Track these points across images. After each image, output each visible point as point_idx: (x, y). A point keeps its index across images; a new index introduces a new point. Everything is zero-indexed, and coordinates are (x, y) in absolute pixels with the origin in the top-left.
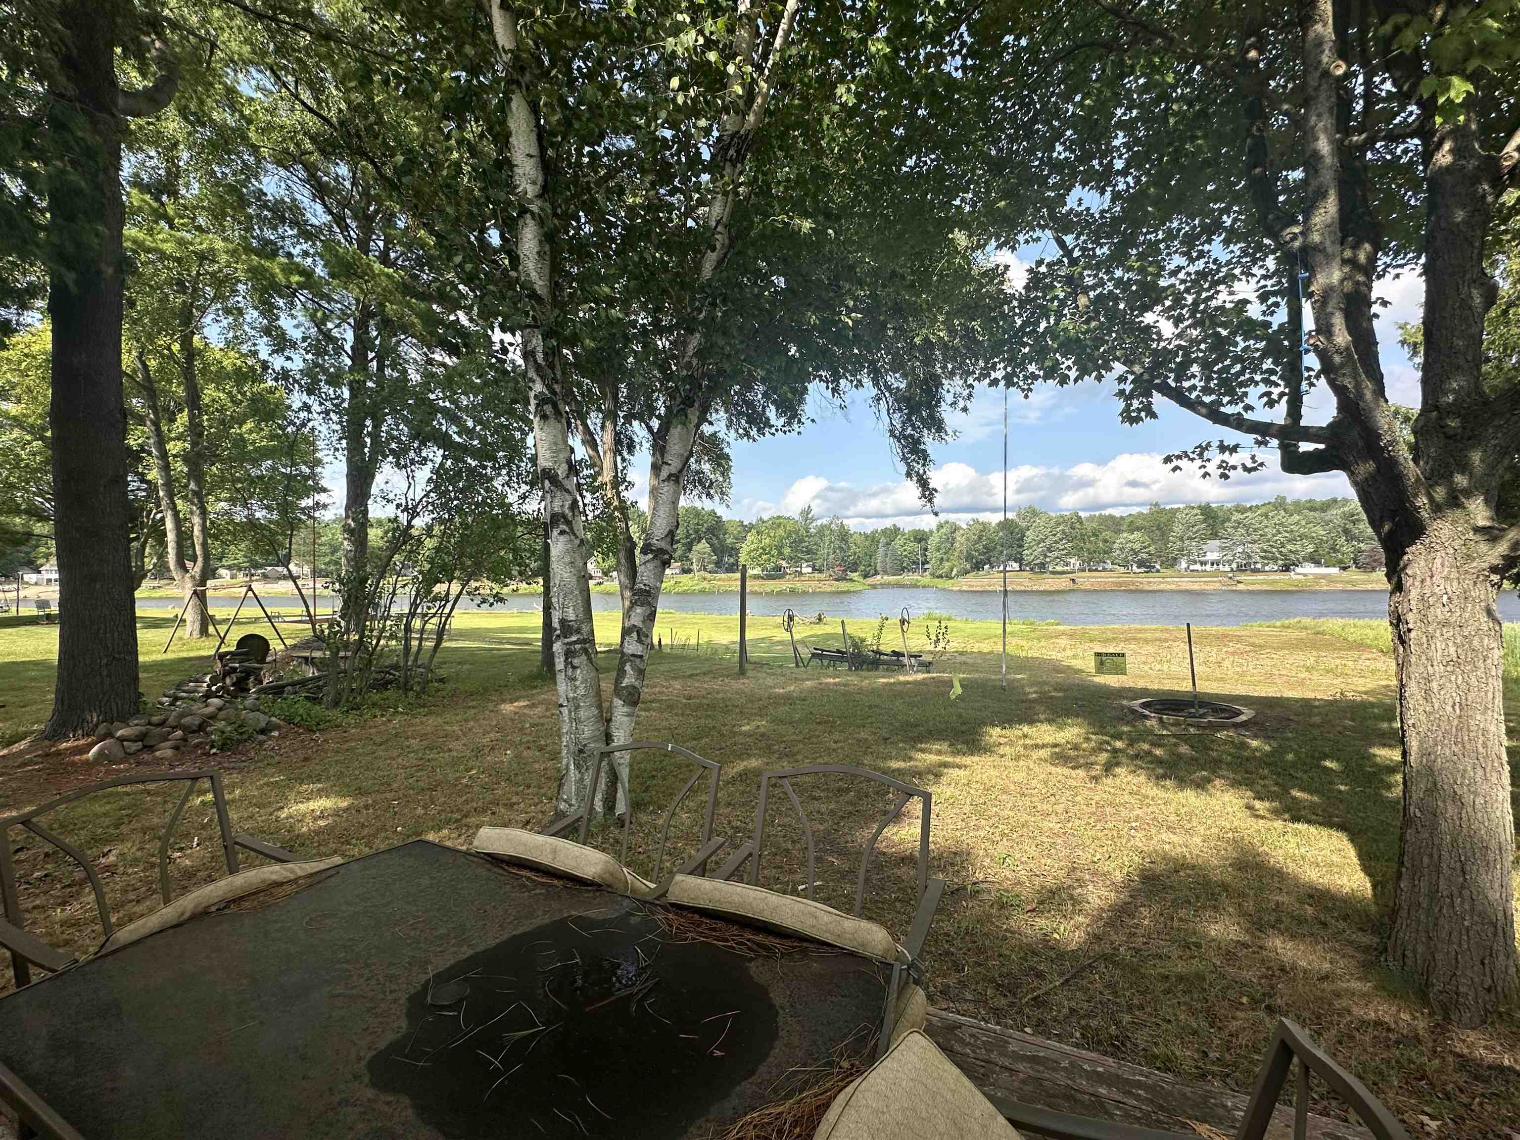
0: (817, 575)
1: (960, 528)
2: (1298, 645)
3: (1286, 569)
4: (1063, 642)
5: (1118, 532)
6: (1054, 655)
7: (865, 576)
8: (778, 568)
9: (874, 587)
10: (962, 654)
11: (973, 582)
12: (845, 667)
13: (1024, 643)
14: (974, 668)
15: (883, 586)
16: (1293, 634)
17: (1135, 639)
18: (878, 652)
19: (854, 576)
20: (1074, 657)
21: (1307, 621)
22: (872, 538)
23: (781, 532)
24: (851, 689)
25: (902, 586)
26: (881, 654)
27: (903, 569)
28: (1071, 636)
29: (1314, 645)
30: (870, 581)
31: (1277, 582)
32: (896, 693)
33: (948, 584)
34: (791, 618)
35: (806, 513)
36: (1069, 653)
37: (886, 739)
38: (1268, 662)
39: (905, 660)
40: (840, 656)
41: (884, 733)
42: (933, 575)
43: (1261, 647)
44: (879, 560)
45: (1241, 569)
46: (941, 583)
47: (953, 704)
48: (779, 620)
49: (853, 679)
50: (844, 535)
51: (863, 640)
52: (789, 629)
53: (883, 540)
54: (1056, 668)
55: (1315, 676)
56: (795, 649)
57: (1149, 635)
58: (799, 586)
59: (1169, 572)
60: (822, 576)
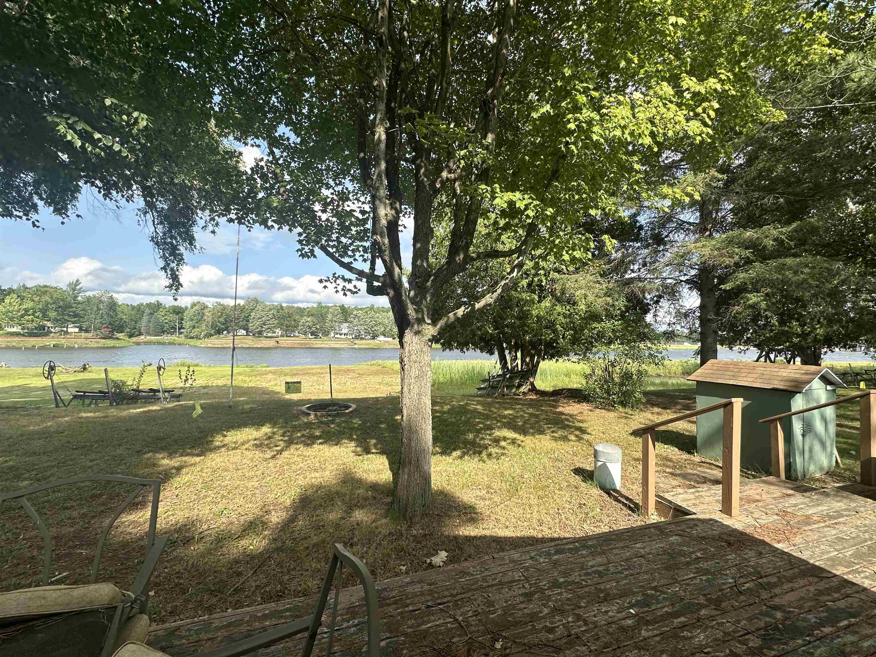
0: (83, 334)
1: (207, 307)
2: (376, 373)
3: (374, 338)
4: (270, 376)
5: (302, 316)
6: (264, 385)
7: (130, 336)
8: (43, 327)
9: (138, 344)
10: (204, 388)
11: (215, 341)
12: (107, 403)
13: (247, 379)
14: (213, 396)
15: (146, 343)
16: (375, 368)
17: (308, 373)
18: (137, 391)
19: (120, 335)
20: (276, 385)
21: (380, 362)
22: (139, 310)
23: (47, 298)
24: (110, 419)
25: (163, 344)
26: (140, 391)
27: (163, 332)
28: (274, 373)
29: (383, 373)
30: (134, 339)
31: (369, 344)
32: (149, 417)
33: (198, 343)
34: (52, 368)
35: (74, 286)
36: (272, 383)
37: (138, 452)
38: (365, 382)
39: (161, 395)
40: (103, 395)
41: (138, 448)
42: (186, 337)
43: (363, 374)
44: (144, 324)
45: (356, 338)
46: (192, 342)
47: (196, 420)
48: (40, 370)
49: (114, 412)
50: (113, 305)
51: (124, 383)
52: (49, 376)
53: (147, 311)
54: (265, 392)
55: (382, 387)
56: (56, 393)
57: (314, 371)
58: (63, 341)
59: (325, 338)
60: (90, 335)
